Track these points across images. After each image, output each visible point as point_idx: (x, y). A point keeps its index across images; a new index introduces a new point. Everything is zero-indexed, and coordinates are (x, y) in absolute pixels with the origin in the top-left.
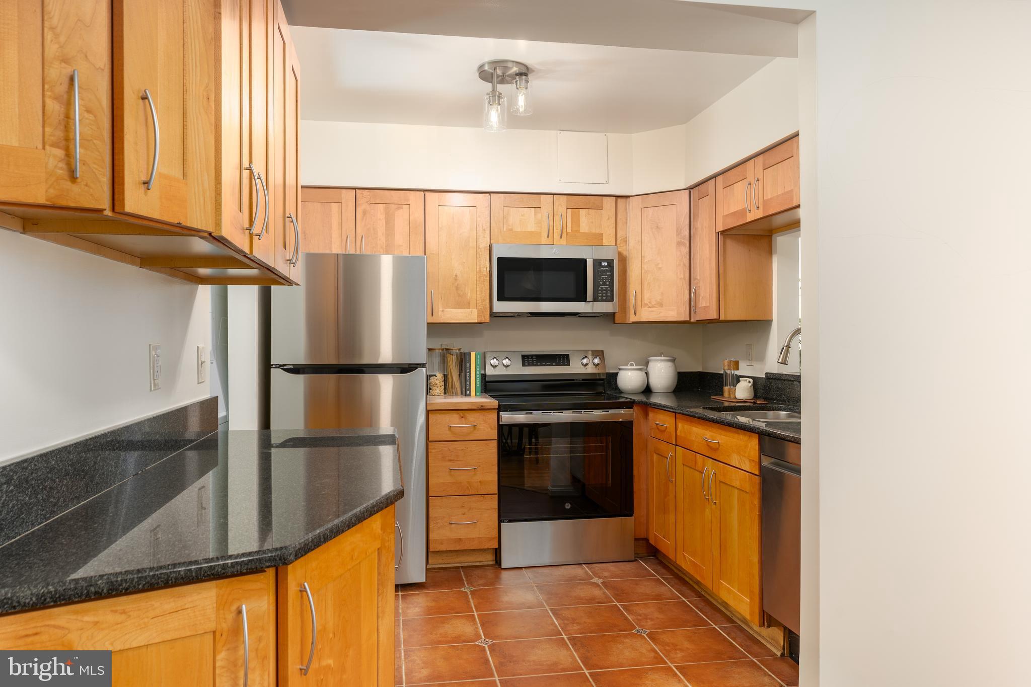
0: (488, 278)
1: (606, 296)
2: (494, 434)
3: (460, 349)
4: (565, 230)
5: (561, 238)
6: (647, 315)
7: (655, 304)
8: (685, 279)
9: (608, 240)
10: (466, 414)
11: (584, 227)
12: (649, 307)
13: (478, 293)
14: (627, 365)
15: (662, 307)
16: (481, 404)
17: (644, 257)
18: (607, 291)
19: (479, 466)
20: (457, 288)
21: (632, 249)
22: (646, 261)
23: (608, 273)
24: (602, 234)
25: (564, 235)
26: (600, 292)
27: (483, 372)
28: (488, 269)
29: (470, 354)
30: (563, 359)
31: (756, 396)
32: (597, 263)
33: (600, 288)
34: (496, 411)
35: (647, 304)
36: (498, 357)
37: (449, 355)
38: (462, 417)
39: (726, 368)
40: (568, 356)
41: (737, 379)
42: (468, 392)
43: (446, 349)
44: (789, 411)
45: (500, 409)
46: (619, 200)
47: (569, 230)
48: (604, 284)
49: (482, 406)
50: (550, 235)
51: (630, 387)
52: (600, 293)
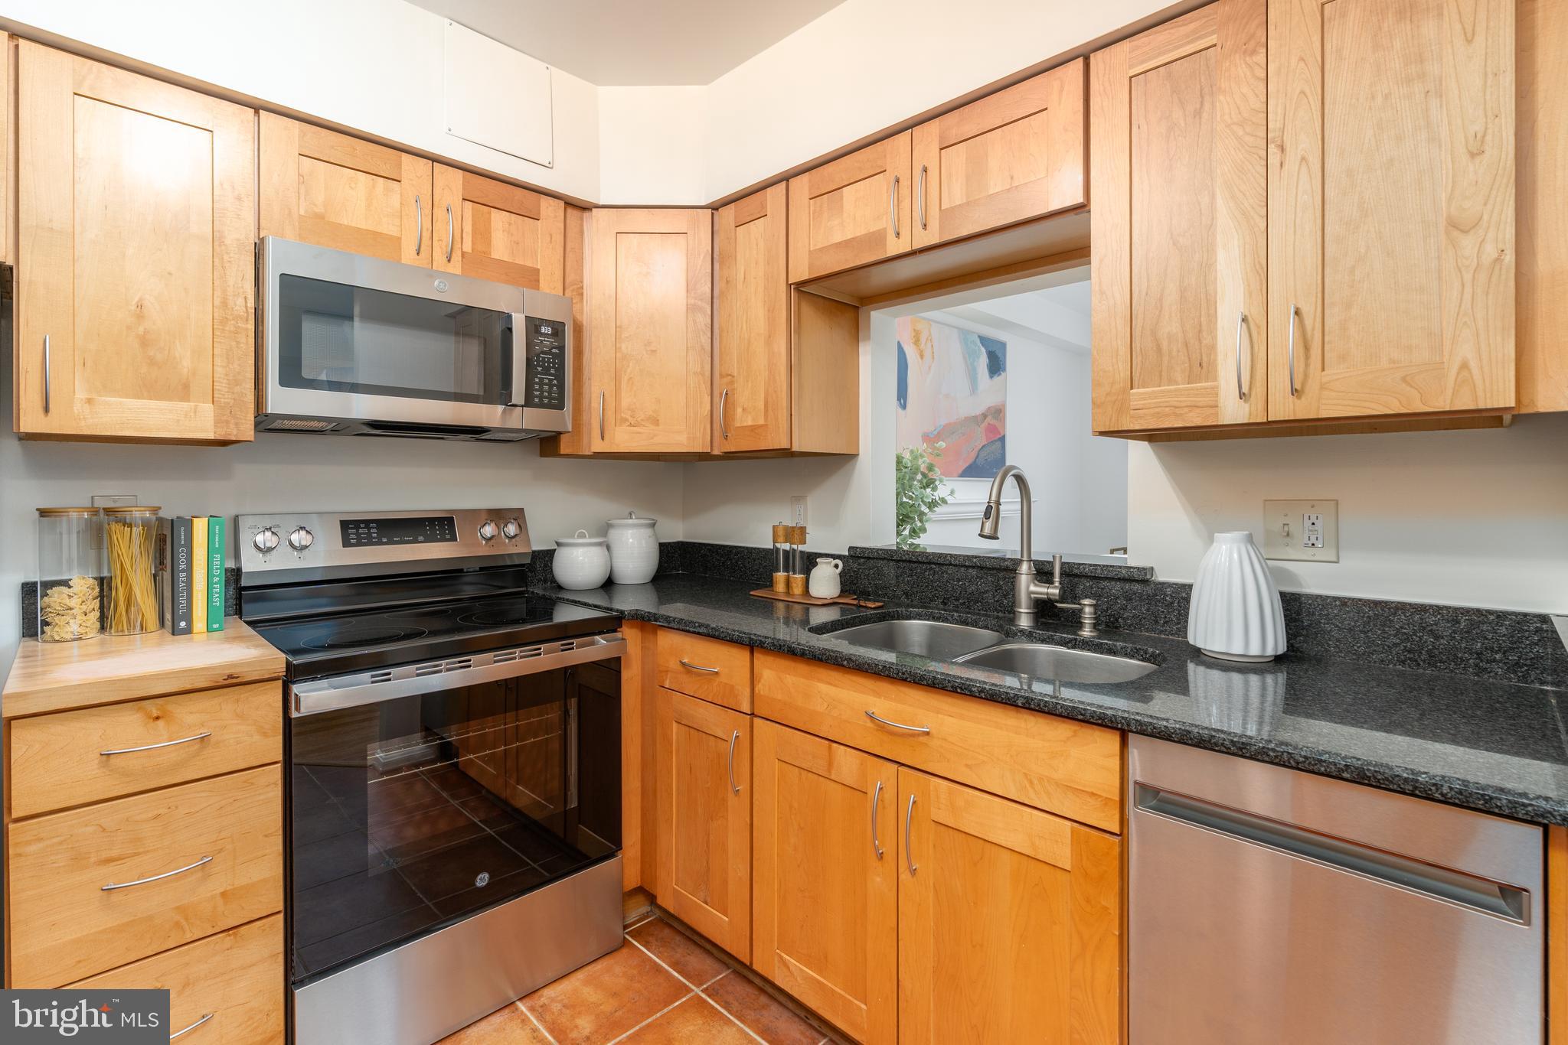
0: (251, 326)
1: (550, 398)
2: (273, 747)
3: (155, 510)
4: (458, 246)
5: (449, 261)
6: (623, 440)
7: (642, 420)
8: (703, 375)
9: (550, 284)
10: (170, 707)
11: (500, 250)
12: (631, 425)
13: (218, 361)
14: (573, 537)
15: (658, 425)
16: (228, 672)
17: (620, 327)
18: (551, 386)
19: (220, 851)
20: (145, 341)
21: (595, 308)
22: (623, 336)
23: (554, 350)
24: (538, 270)
25: (457, 257)
26: (537, 387)
27: (231, 564)
28: (251, 303)
29: (188, 524)
30: (440, 526)
31: (844, 591)
32: (534, 325)
33: (537, 380)
34: (280, 683)
35: (627, 420)
36: (278, 526)
37: (114, 527)
38: (157, 718)
39: (781, 539)
40: (450, 520)
41: (810, 561)
42: (183, 624)
43: (108, 511)
44: (928, 620)
45: (294, 674)
46: (570, 211)
47: (468, 247)
48: (546, 371)
49: (231, 677)
50: (422, 249)
51: (580, 578)
52: (537, 390)
